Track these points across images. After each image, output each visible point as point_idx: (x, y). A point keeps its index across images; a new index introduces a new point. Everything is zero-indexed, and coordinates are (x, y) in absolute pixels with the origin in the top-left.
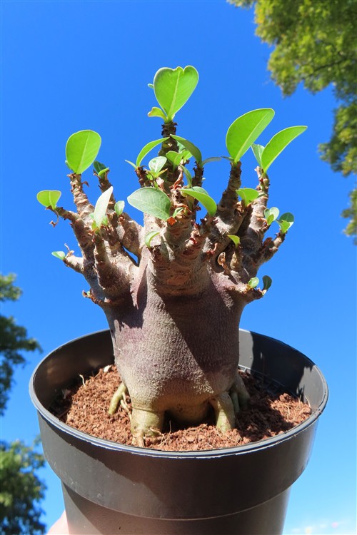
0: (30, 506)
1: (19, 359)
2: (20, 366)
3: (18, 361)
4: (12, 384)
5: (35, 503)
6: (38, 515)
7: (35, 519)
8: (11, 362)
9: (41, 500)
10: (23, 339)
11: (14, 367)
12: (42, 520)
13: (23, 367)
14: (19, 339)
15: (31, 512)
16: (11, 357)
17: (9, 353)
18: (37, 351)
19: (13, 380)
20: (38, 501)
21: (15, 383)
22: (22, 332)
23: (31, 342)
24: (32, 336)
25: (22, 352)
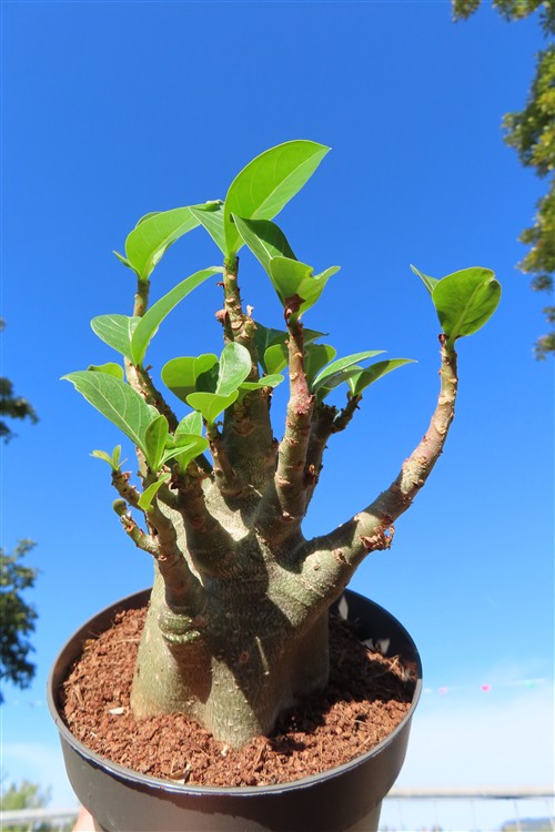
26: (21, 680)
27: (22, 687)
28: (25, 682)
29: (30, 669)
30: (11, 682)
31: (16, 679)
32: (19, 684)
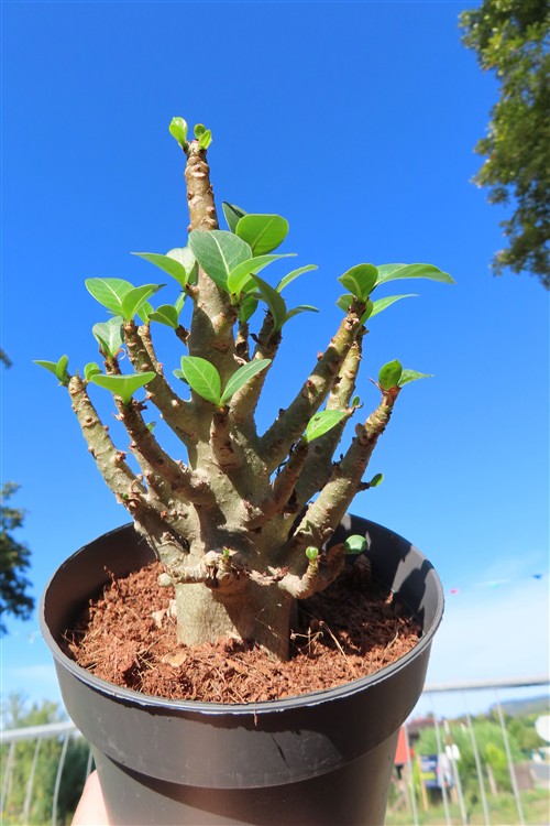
26: (22, 612)
27: (24, 619)
28: (26, 614)
29: (30, 603)
30: (12, 615)
31: (17, 612)
32: (20, 616)
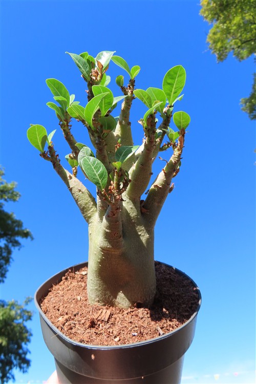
0: (20, 347)
1: (16, 243)
2: (17, 248)
3: (15, 244)
4: (11, 260)
5: (23, 345)
6: (25, 353)
7: (23, 356)
8: (10, 245)
9: (28, 343)
10: (20, 229)
11: (12, 249)
12: (28, 357)
13: (19, 249)
14: (17, 229)
15: (21, 351)
16: (11, 242)
17: (10, 239)
18: (29, 239)
19: (12, 258)
20: (25, 344)
21: (13, 260)
22: (19, 224)
23: (25, 232)
24: (26, 227)
25: (19, 239)
